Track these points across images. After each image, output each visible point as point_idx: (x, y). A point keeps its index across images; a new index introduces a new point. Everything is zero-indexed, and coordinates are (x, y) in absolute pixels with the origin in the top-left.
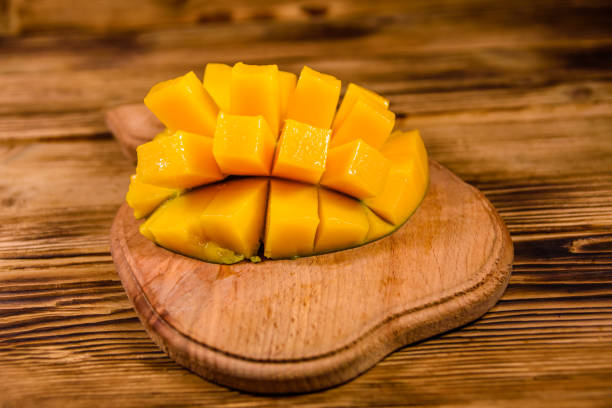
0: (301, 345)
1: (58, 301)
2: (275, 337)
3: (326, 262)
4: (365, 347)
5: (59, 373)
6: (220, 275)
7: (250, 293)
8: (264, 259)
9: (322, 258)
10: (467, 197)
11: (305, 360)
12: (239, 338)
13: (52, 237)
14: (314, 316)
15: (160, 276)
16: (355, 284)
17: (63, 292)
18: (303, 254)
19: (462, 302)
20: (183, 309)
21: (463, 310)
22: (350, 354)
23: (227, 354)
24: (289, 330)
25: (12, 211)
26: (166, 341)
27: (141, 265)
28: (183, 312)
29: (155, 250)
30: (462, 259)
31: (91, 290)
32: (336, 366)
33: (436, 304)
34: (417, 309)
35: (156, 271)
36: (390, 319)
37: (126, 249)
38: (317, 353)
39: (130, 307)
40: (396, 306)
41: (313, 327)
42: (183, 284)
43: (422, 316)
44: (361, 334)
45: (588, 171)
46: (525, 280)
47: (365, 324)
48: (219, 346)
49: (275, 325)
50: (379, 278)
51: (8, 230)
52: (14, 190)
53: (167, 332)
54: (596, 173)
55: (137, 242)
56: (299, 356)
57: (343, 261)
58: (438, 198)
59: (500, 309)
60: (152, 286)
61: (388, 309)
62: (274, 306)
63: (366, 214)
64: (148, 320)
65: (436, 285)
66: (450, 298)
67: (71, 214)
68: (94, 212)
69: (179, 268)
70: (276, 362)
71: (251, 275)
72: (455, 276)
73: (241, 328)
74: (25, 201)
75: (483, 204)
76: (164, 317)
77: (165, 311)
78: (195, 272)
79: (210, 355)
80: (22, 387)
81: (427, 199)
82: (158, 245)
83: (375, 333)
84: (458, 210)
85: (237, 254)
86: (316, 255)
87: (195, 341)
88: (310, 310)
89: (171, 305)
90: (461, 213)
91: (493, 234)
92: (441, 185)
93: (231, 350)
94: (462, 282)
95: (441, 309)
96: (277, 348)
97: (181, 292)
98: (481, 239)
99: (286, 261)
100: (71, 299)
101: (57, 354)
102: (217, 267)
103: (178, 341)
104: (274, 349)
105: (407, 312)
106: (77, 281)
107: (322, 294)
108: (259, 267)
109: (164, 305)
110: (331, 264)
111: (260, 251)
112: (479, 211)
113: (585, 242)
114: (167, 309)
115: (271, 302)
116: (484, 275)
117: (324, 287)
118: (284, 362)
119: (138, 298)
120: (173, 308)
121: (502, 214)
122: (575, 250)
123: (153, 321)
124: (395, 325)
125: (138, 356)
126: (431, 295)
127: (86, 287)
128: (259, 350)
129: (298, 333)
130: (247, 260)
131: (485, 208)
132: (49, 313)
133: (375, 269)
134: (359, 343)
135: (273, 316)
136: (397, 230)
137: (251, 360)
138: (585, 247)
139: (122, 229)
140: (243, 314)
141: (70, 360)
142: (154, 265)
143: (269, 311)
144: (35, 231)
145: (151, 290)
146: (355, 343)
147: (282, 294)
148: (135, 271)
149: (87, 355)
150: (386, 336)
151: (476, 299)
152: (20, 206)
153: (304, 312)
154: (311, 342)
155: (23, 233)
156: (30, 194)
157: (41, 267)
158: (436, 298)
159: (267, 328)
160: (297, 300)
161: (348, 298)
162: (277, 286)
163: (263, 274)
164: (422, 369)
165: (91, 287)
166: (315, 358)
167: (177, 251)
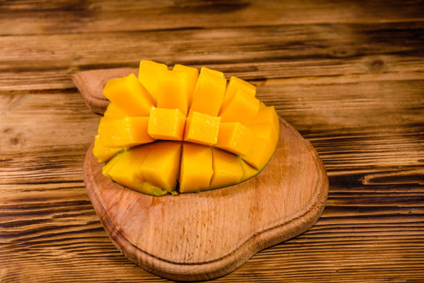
0: (203, 253)
1: (54, 215)
2: (188, 249)
3: (217, 195)
4: (240, 254)
5: (59, 266)
6: (153, 204)
7: (172, 217)
8: (179, 193)
9: (215, 192)
10: (303, 149)
11: (205, 263)
12: (166, 249)
13: (46, 168)
14: (211, 234)
15: (117, 204)
16: (234, 211)
17: (56, 208)
18: (203, 190)
19: (297, 223)
20: (132, 228)
21: (298, 228)
22: (232, 259)
23: (160, 259)
24: (196, 243)
25: (17, 148)
26: (122, 247)
27: (105, 196)
28: (132, 230)
29: (112, 184)
30: (298, 194)
31: (73, 207)
32: (223, 266)
33: (282, 225)
34: (271, 229)
35: (113, 200)
36: (255, 236)
37: (94, 183)
38: (212, 259)
39: (98, 220)
40: (259, 227)
41: (210, 241)
42: (131, 209)
43: (274, 233)
44: (238, 246)
45: (377, 125)
46: (335, 203)
47: (240, 239)
48: (155, 254)
49: (187, 239)
50: (248, 207)
51: (17, 162)
52: (17, 131)
53: (123, 243)
54: (382, 127)
55: (100, 179)
56: (202, 261)
57: (227, 194)
58: (285, 149)
59: (319, 223)
60: (112, 211)
61: (254, 230)
62: (186, 226)
63: (241, 165)
64: (111, 233)
65: (282, 213)
66: (290, 222)
67: (56, 151)
68: (70, 150)
69: (128, 198)
70: (188, 264)
71: (172, 203)
72: (293, 206)
73: (167, 242)
74: (25, 140)
75: (312, 154)
76: (120, 232)
77: (121, 229)
78: (138, 201)
79: (150, 259)
80: (38, 275)
81: (278, 150)
82: (114, 181)
83: (246, 245)
84: (296, 159)
85: (163, 189)
86: (211, 190)
87: (141, 250)
88: (208, 229)
89: (125, 224)
90: (298, 160)
91: (317, 177)
92: (287, 139)
93: (162, 257)
94: (298, 211)
95: (285, 228)
96: (189, 255)
97: (130, 216)
98: (310, 181)
99: (193, 194)
100: (62, 214)
101: (57, 252)
102: (151, 198)
103: (130, 248)
104: (187, 256)
105: (265, 231)
106: (64, 200)
107: (215, 219)
108: (177, 198)
109: (120, 225)
110: (220, 196)
111: (177, 187)
112: (310, 159)
113: (372, 177)
114: (123, 228)
115: (185, 224)
116: (310, 206)
117: (216, 213)
118: (193, 264)
119: (104, 218)
120: (126, 227)
121: (321, 157)
122: (366, 183)
123: (114, 234)
124: (258, 239)
125: (106, 255)
126: (279, 220)
127: (70, 205)
128: (178, 257)
129: (201, 245)
130: (169, 194)
131: (313, 157)
132: (48, 223)
133: (247, 201)
134: (237, 251)
135: (186, 233)
136: (259, 173)
137: (174, 263)
138: (371, 180)
139: (90, 168)
140: (168, 232)
141: (64, 256)
142: (112, 195)
143: (184, 230)
144: (34, 164)
145: (111, 214)
146: (234, 251)
147: (191, 218)
148: (101, 199)
149: (75, 253)
150: (253, 246)
151: (306, 221)
152: (23, 144)
153: (205, 231)
154: (209, 252)
155: (26, 165)
156: (28, 135)
157: (41, 190)
158: (282, 222)
159: (183, 242)
160: (200, 222)
161: (230, 221)
162: (188, 212)
163: (179, 204)
164: (273, 264)
165: (73, 205)
166: (211, 262)
167: (126, 187)
